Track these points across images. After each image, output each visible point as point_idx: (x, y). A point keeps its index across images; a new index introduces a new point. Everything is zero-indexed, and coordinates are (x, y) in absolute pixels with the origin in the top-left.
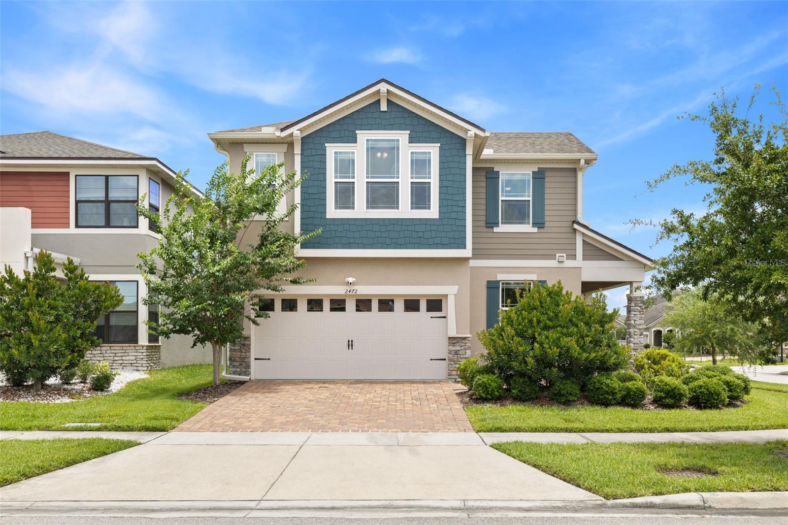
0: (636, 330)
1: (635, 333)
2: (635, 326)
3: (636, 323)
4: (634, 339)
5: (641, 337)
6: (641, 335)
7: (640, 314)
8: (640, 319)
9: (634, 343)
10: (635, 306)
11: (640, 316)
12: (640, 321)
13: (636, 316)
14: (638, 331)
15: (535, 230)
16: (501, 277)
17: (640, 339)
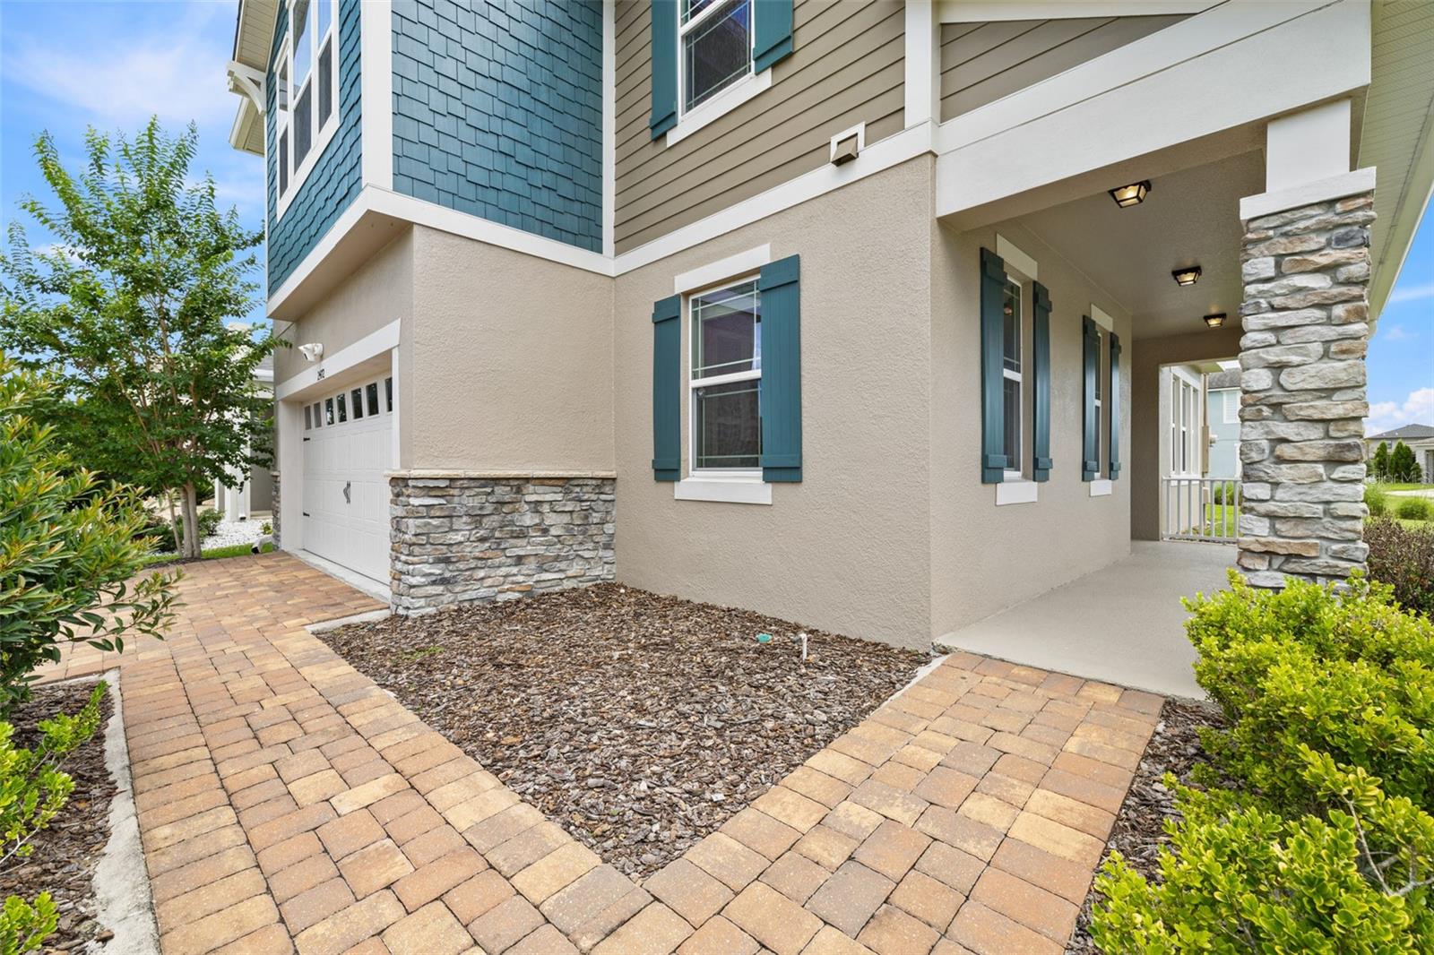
0: (1283, 429)
1: (1285, 451)
2: (1276, 407)
3: (1289, 380)
4: (1276, 485)
5: (1339, 472)
6: (1333, 461)
7: (1329, 321)
8: (1326, 355)
9: (1272, 517)
10: (1280, 274)
11: (1331, 332)
12: (1327, 366)
13: (1287, 337)
14: (1316, 432)
15: (766, 80)
16: (684, 282)
17: (1327, 490)
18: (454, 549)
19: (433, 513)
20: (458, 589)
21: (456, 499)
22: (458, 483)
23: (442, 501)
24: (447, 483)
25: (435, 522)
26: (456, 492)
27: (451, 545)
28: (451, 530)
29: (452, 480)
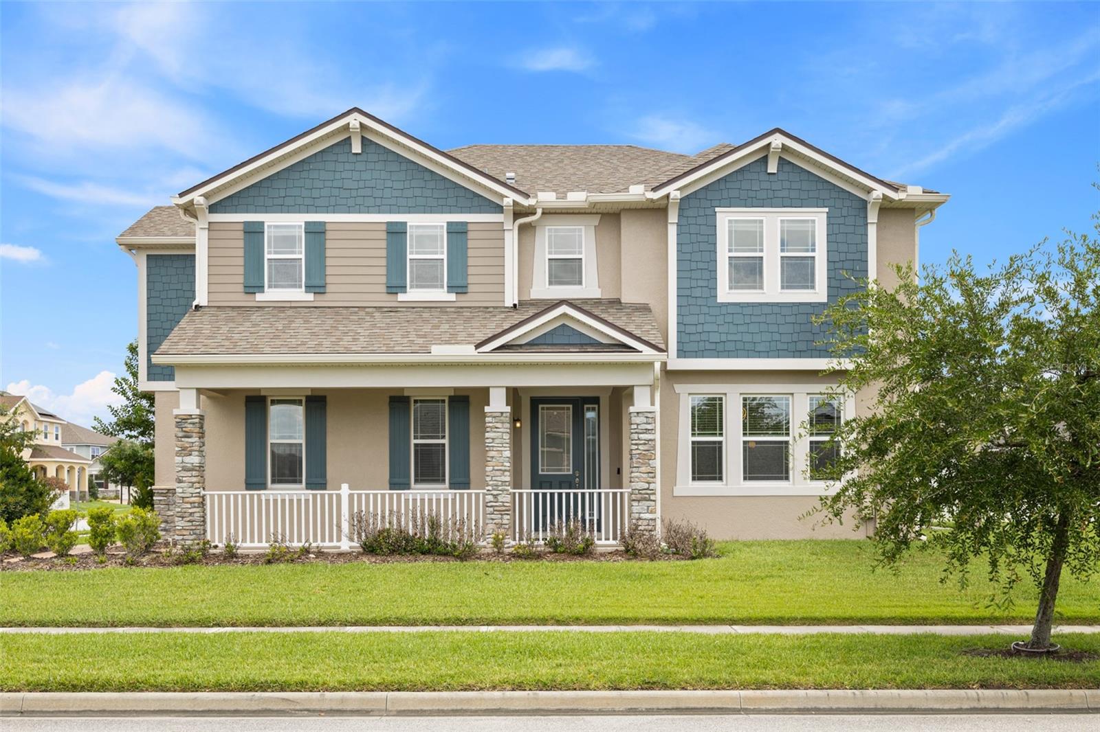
18: (170, 517)
19: (161, 503)
20: (171, 534)
21: (171, 498)
22: (171, 491)
23: (165, 498)
24: (166, 491)
25: (162, 506)
26: (171, 495)
27: (168, 516)
28: (169, 510)
29: (169, 490)
